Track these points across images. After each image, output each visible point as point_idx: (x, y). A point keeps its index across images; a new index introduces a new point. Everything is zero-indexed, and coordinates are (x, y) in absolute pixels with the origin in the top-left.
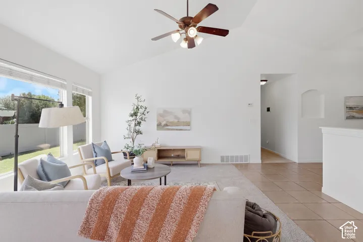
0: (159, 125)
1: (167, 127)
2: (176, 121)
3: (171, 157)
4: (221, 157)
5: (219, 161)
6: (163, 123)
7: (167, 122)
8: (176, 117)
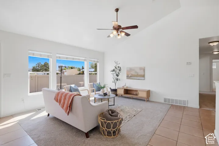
0: (128, 76)
1: (131, 78)
2: (136, 74)
3: (133, 94)
4: (164, 99)
5: (163, 101)
6: (130, 75)
7: (132, 75)
8: (136, 72)
